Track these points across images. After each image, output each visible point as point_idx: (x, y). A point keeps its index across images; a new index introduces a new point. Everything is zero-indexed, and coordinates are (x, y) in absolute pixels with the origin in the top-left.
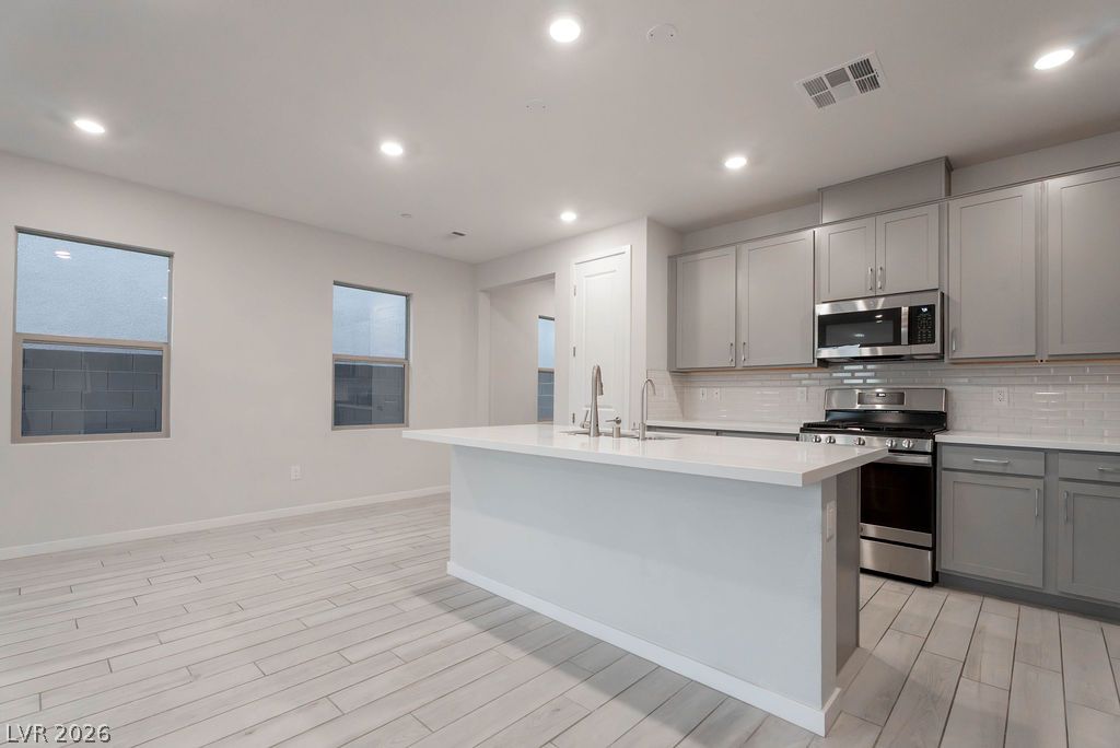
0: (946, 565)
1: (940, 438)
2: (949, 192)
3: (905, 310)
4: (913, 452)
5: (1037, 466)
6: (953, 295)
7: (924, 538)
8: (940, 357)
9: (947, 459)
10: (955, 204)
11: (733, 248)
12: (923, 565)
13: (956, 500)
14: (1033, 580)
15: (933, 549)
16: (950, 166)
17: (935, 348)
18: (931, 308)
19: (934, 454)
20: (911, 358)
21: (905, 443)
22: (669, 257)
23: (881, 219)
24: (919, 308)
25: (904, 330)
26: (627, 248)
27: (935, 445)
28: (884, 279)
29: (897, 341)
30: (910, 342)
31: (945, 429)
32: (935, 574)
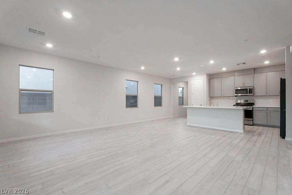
0: (255, 122)
1: (253, 106)
2: (254, 73)
3: (248, 89)
4: (249, 108)
5: (266, 109)
6: (255, 87)
7: (252, 119)
8: (254, 95)
9: (254, 109)
10: (255, 75)
11: (220, 79)
12: (251, 123)
13: (256, 114)
14: (265, 123)
15: (253, 121)
16: (254, 69)
17: (253, 94)
18: (252, 89)
19: (253, 108)
20: (249, 95)
21: (249, 107)
22: (209, 79)
23: (245, 76)
24: (250, 89)
25: (248, 91)
26: (203, 78)
27: (253, 107)
28: (245, 85)
29: (247, 93)
30: (249, 93)
31: (254, 105)
32: (253, 124)
